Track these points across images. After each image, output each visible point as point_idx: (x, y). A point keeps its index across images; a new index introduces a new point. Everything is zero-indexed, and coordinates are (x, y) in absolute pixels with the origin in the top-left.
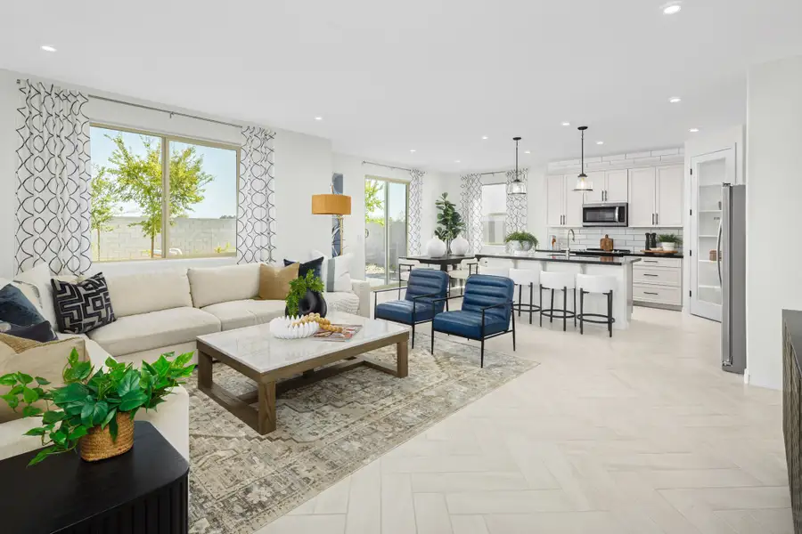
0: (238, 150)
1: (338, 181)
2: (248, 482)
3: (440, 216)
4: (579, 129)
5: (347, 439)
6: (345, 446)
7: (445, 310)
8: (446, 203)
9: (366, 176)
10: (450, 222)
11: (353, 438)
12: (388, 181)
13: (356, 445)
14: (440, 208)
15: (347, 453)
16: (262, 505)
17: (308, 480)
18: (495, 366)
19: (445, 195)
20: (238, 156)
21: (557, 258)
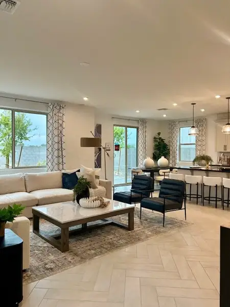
0: (47, 114)
1: (98, 129)
2: (47, 261)
3: (156, 146)
4: (227, 98)
5: (90, 250)
6: (88, 252)
7: (150, 197)
8: (160, 138)
9: (114, 125)
10: (161, 149)
11: (92, 249)
12: (127, 127)
13: (93, 252)
14: (156, 141)
15: (89, 254)
16: (51, 269)
17: (71, 262)
18: (170, 224)
19: (159, 134)
20: (47, 118)
21: (213, 169)
